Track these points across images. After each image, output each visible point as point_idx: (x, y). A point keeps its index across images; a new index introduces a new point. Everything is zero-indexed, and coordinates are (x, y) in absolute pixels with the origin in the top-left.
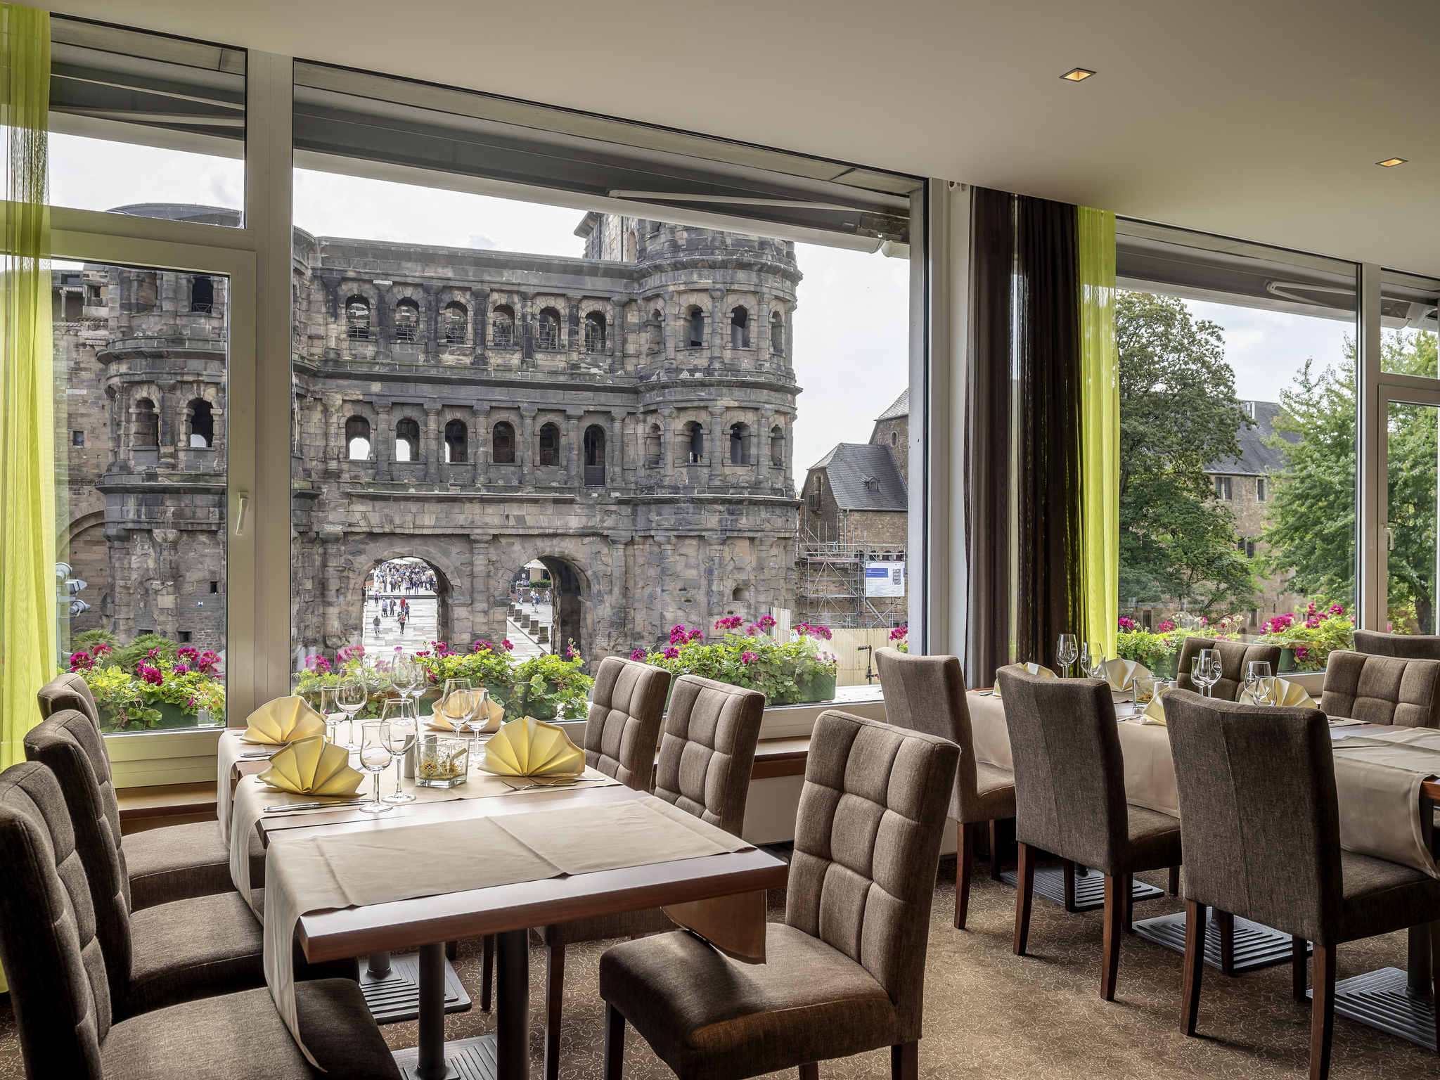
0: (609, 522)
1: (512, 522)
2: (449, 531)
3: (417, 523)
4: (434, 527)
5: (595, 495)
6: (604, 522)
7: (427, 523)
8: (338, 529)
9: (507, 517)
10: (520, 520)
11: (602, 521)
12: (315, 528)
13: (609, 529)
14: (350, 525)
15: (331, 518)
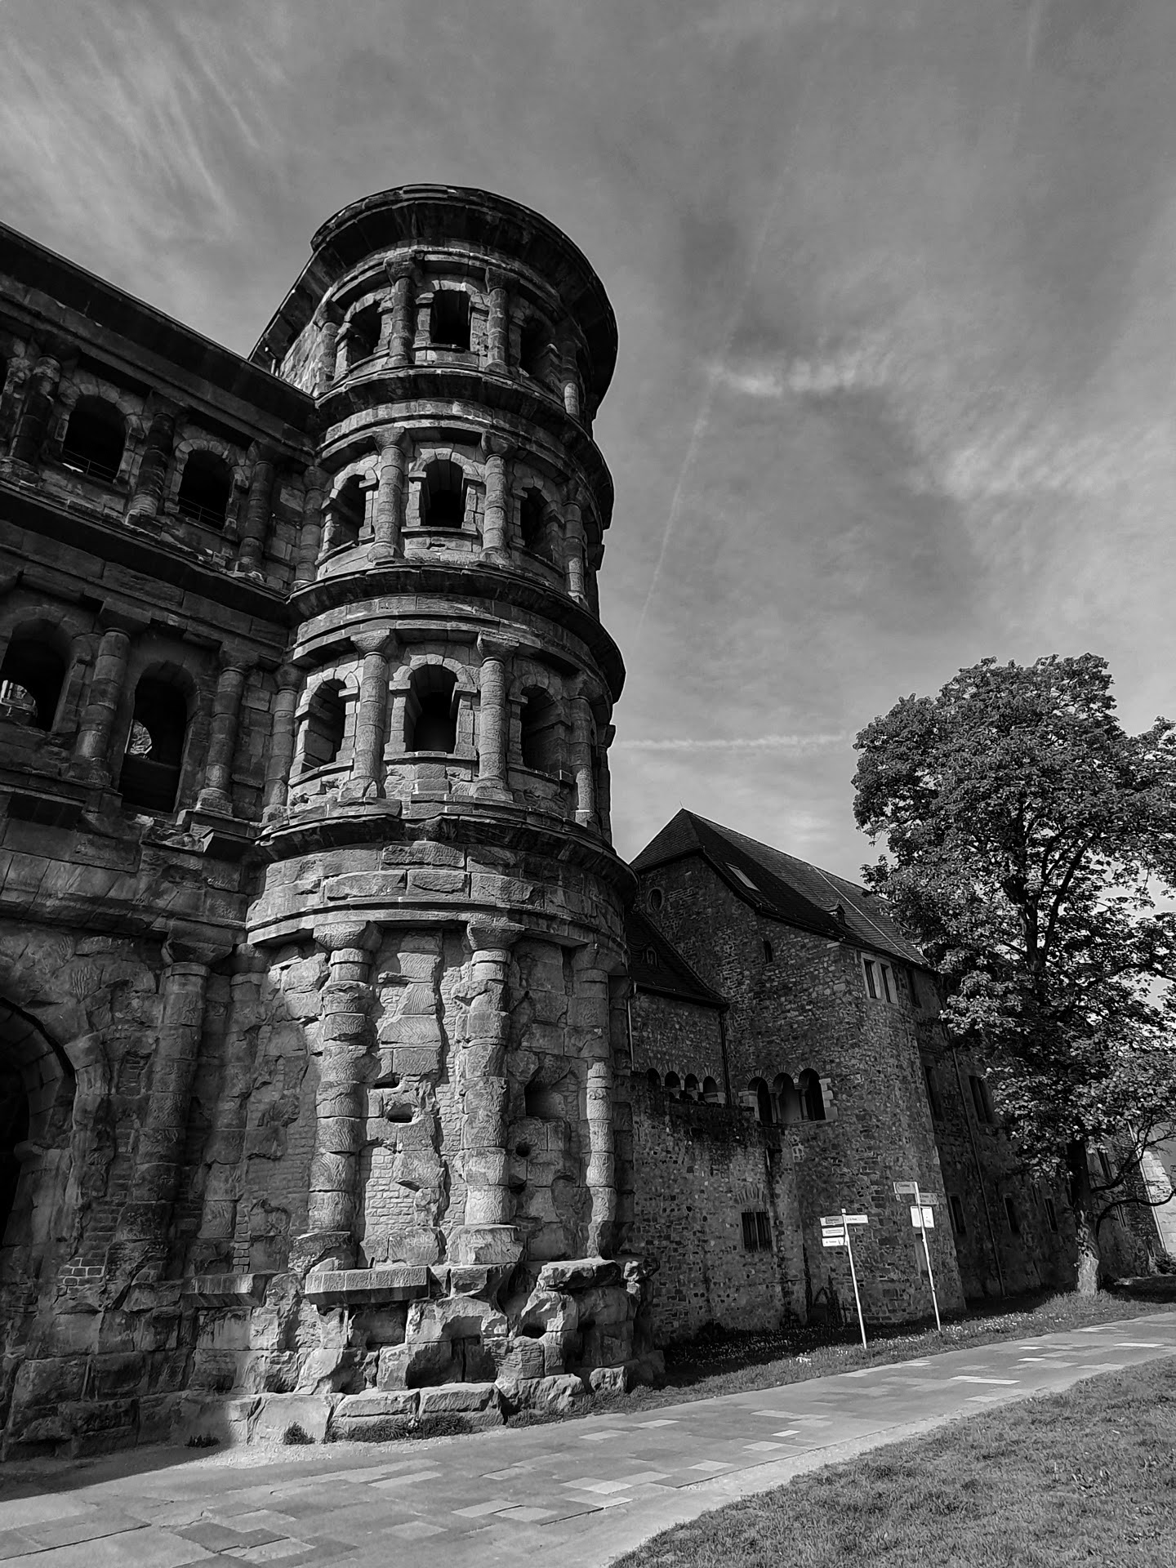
0: (174, 898)
5: (145, 820)
6: (158, 895)
11: (154, 892)
13: (171, 915)
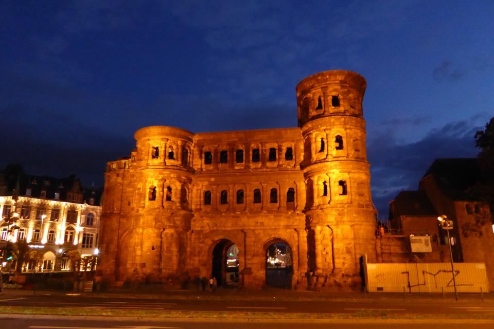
0: (296, 223)
1: (259, 224)
2: (236, 228)
3: (226, 226)
4: (231, 227)
5: (290, 213)
7: (229, 226)
8: (199, 229)
9: (257, 223)
10: (262, 224)
11: (293, 223)
12: (192, 229)
13: (295, 226)
14: (203, 227)
15: (197, 225)
